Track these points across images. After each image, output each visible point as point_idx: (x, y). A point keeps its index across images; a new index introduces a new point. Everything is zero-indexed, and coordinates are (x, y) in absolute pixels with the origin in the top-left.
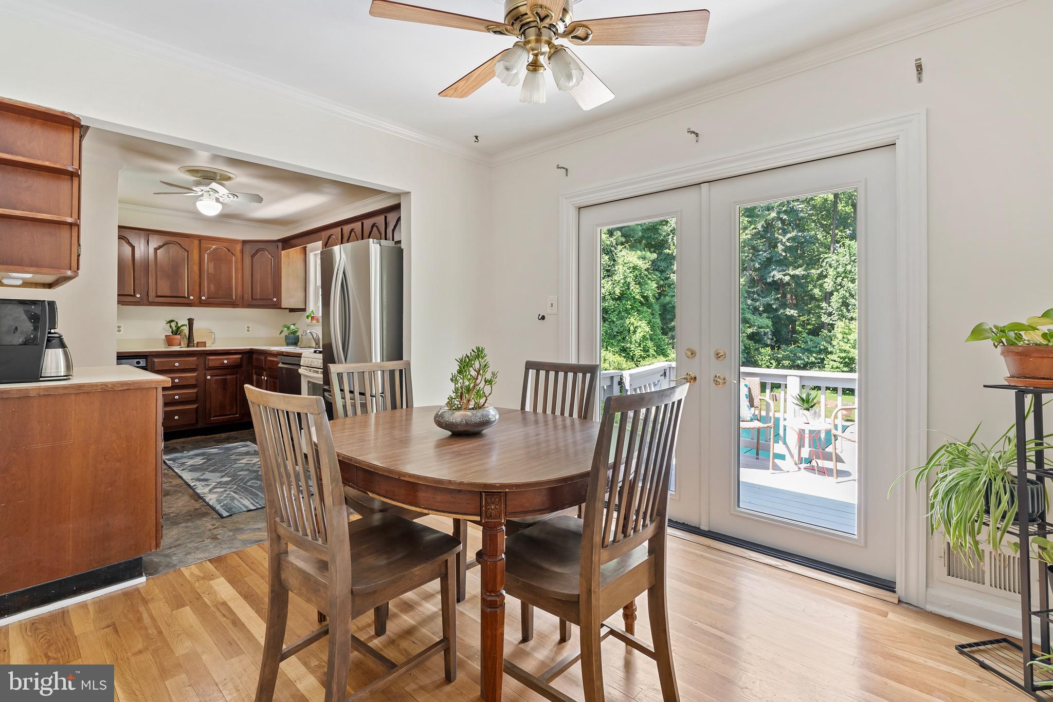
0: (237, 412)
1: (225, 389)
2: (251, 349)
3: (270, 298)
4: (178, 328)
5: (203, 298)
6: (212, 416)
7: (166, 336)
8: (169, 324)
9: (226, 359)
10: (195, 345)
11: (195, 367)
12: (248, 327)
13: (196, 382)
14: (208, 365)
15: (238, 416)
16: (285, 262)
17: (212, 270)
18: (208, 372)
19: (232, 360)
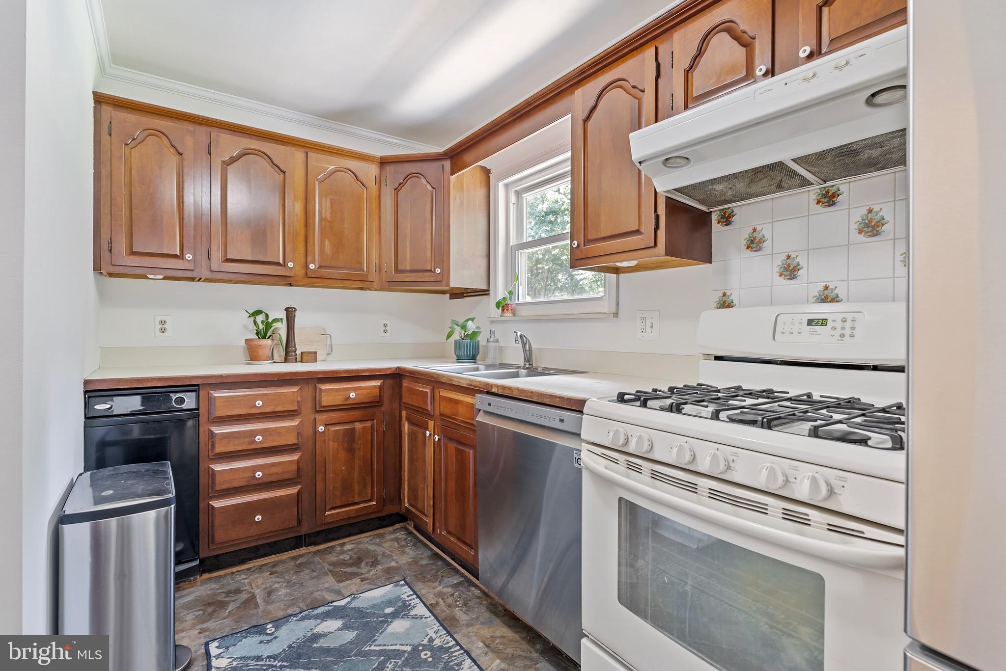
0: (372, 494)
1: (351, 450)
2: (398, 368)
3: (429, 268)
4: (268, 326)
5: (312, 266)
6: (328, 508)
7: (247, 341)
8: (252, 319)
9: (354, 389)
10: (299, 359)
11: (295, 408)
12: (385, 325)
13: (298, 439)
14: (320, 402)
15: (374, 503)
16: (455, 198)
17: (327, 215)
18: (321, 417)
19: (364, 392)
